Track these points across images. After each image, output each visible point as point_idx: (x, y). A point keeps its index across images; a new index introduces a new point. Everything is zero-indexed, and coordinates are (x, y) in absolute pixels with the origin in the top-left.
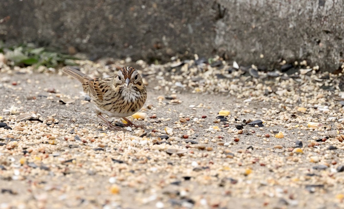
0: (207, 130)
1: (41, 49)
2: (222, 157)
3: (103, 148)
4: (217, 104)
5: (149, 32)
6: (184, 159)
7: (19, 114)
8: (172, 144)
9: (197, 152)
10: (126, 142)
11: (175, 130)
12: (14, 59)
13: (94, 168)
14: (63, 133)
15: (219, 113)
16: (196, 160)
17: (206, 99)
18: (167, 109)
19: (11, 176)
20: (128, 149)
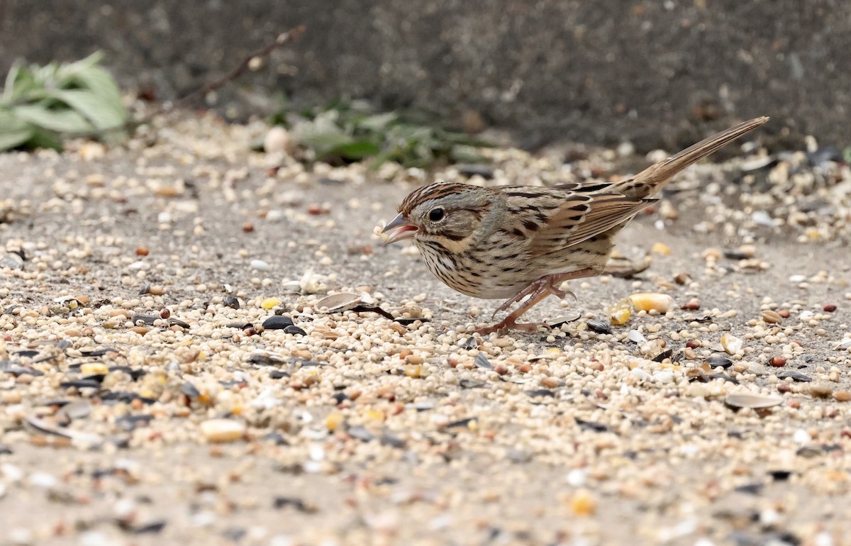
0: (837, 344)
1: (388, 117)
3: (552, 390)
5: (682, 73)
6: (772, 423)
7: (324, 293)
8: (740, 382)
9: (809, 403)
10: (616, 373)
11: (749, 344)
12: (314, 143)
13: (526, 443)
14: (444, 348)
16: (804, 425)
17: (837, 258)
18: (730, 286)
19: (302, 461)
20: (620, 394)
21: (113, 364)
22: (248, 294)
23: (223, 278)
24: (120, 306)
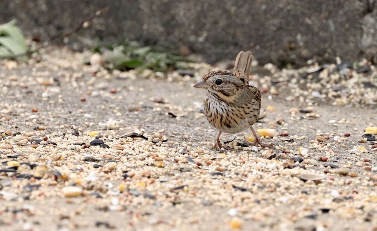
0: (351, 151)
1: (147, 49)
2: (368, 185)
3: (221, 173)
4: (363, 119)
5: (280, 28)
6: (321, 187)
7: (118, 129)
8: (307, 168)
9: (338, 178)
10: (251, 165)
11: (311, 151)
12: (113, 61)
13: (210, 197)
14: (173, 153)
15: (366, 131)
16: (336, 188)
17: (350, 112)
18: (302, 125)
19: (108, 205)
20: (252, 174)
21: (22, 162)
22: (83, 130)
23: (72, 122)
24: (25, 135)
